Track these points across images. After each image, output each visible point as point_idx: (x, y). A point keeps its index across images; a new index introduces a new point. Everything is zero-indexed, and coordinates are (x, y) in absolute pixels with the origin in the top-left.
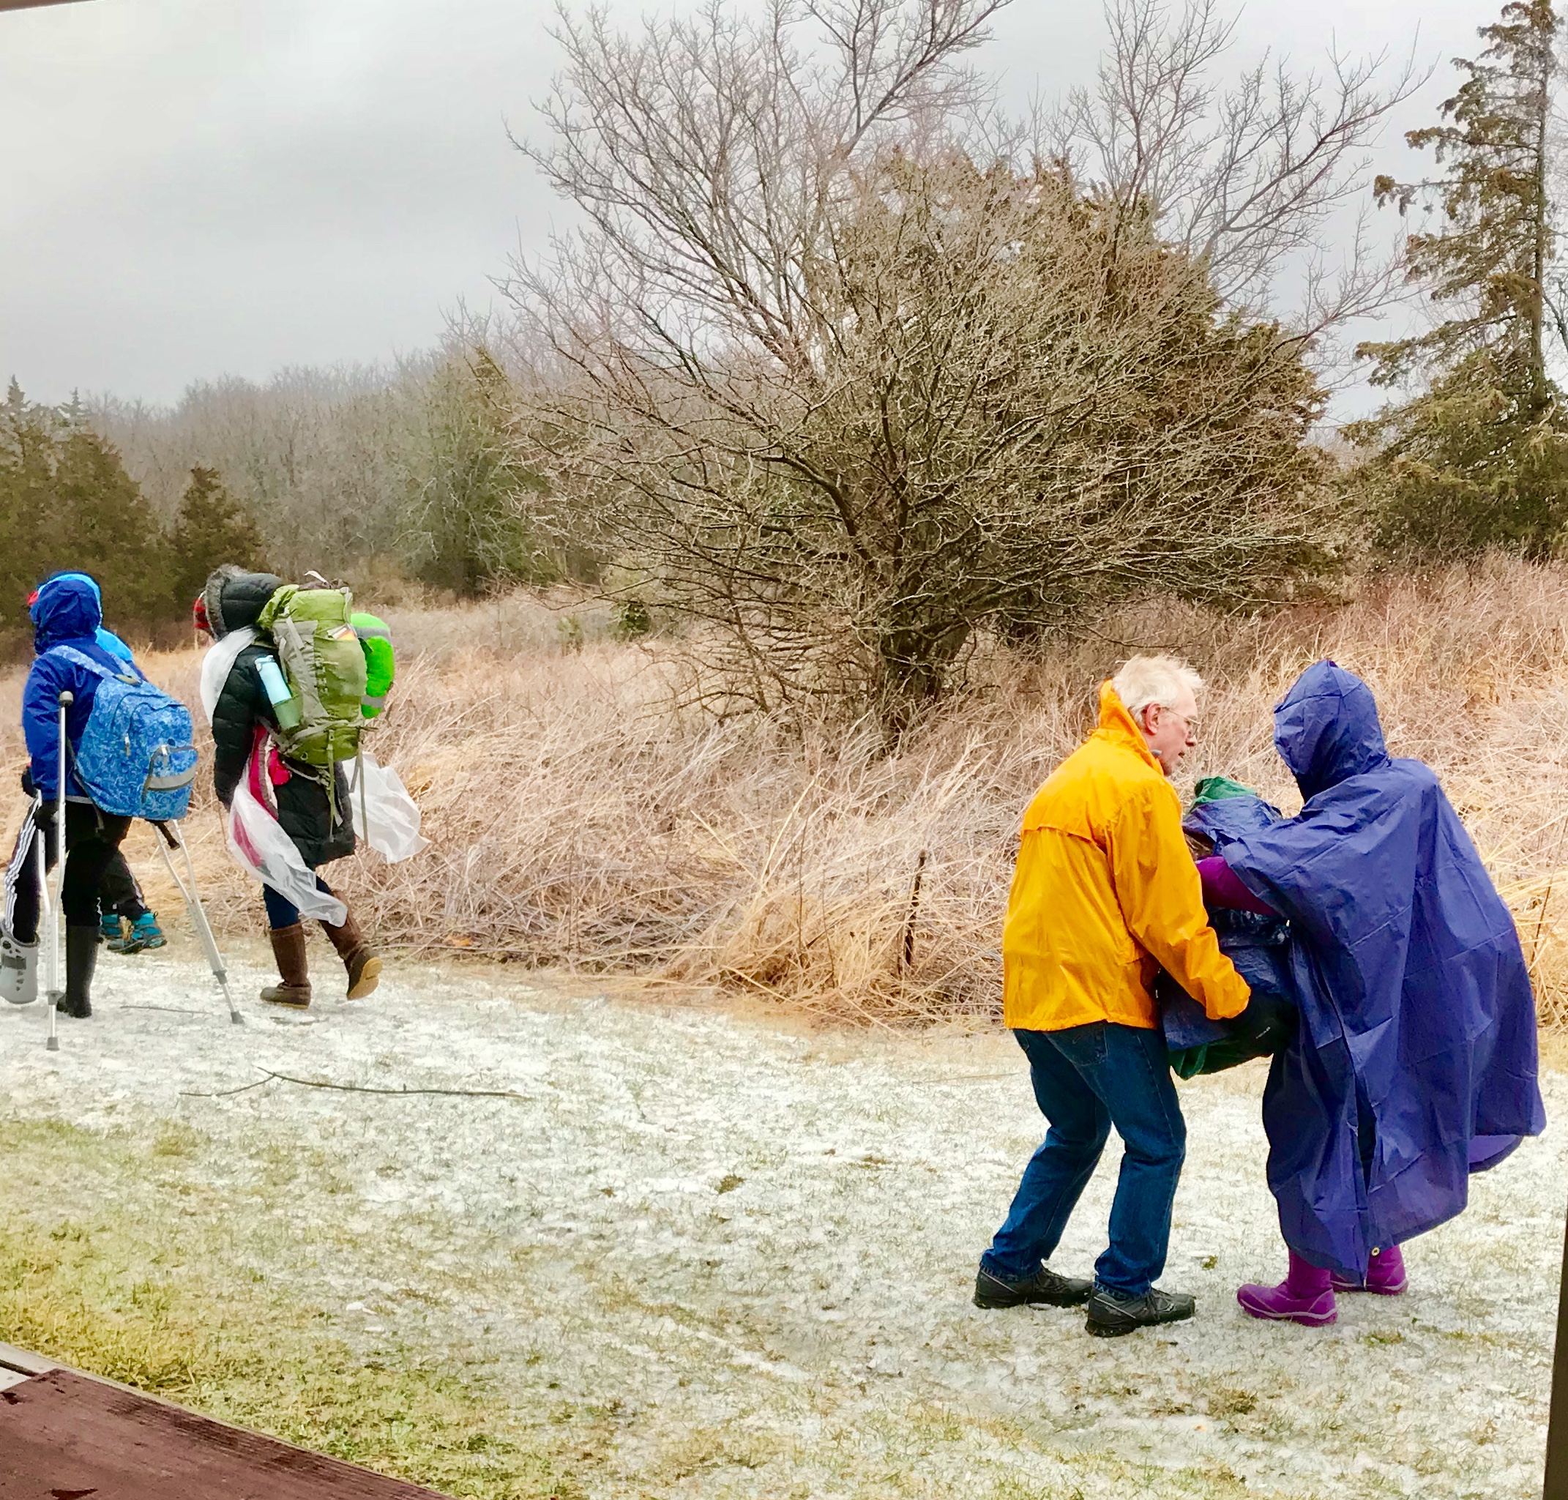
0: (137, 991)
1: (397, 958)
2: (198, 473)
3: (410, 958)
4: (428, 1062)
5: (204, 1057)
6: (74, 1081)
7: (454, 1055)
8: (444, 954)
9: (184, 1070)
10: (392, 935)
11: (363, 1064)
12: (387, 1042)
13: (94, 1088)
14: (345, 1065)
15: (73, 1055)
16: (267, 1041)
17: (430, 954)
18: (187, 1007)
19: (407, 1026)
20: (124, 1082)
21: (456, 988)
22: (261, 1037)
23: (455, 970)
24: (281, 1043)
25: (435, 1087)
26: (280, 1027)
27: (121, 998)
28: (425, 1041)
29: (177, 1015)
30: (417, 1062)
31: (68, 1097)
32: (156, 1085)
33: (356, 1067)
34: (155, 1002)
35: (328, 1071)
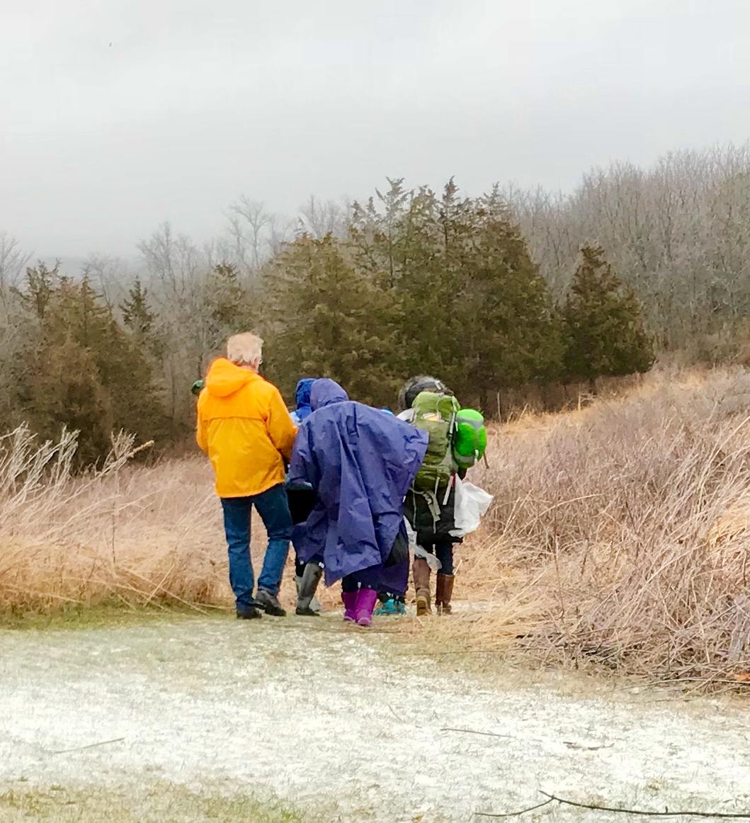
0: (458, 717)
1: (684, 691)
2: (587, 252)
3: (694, 691)
4: (692, 787)
5: (501, 776)
6: (391, 794)
7: (716, 781)
8: (725, 688)
9: (482, 787)
10: (684, 669)
11: (636, 788)
12: (661, 768)
13: (406, 800)
14: (619, 787)
15: (394, 771)
16: (558, 763)
17: (712, 689)
18: (495, 731)
19: (680, 754)
20: (431, 796)
21: (731, 719)
22: (553, 759)
23: (733, 703)
24: (569, 766)
25: (694, 811)
26: (571, 752)
27: (443, 721)
28: (693, 768)
29: (486, 738)
30: (683, 787)
31: (384, 808)
32: (458, 800)
33: (628, 789)
34: (471, 726)
35: (604, 793)
